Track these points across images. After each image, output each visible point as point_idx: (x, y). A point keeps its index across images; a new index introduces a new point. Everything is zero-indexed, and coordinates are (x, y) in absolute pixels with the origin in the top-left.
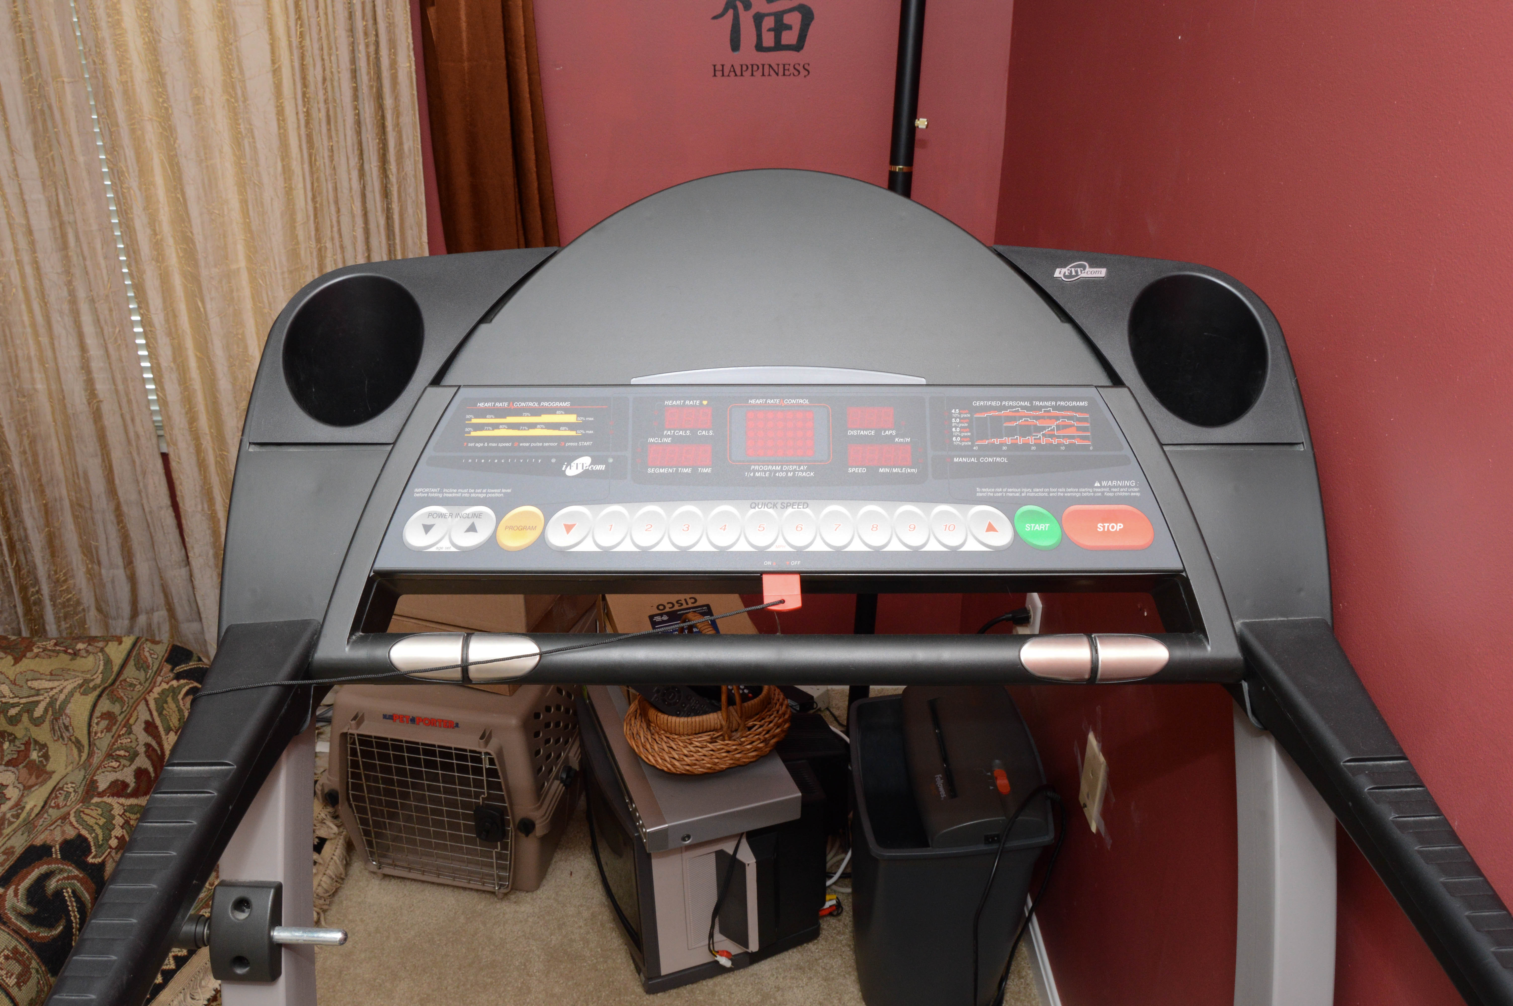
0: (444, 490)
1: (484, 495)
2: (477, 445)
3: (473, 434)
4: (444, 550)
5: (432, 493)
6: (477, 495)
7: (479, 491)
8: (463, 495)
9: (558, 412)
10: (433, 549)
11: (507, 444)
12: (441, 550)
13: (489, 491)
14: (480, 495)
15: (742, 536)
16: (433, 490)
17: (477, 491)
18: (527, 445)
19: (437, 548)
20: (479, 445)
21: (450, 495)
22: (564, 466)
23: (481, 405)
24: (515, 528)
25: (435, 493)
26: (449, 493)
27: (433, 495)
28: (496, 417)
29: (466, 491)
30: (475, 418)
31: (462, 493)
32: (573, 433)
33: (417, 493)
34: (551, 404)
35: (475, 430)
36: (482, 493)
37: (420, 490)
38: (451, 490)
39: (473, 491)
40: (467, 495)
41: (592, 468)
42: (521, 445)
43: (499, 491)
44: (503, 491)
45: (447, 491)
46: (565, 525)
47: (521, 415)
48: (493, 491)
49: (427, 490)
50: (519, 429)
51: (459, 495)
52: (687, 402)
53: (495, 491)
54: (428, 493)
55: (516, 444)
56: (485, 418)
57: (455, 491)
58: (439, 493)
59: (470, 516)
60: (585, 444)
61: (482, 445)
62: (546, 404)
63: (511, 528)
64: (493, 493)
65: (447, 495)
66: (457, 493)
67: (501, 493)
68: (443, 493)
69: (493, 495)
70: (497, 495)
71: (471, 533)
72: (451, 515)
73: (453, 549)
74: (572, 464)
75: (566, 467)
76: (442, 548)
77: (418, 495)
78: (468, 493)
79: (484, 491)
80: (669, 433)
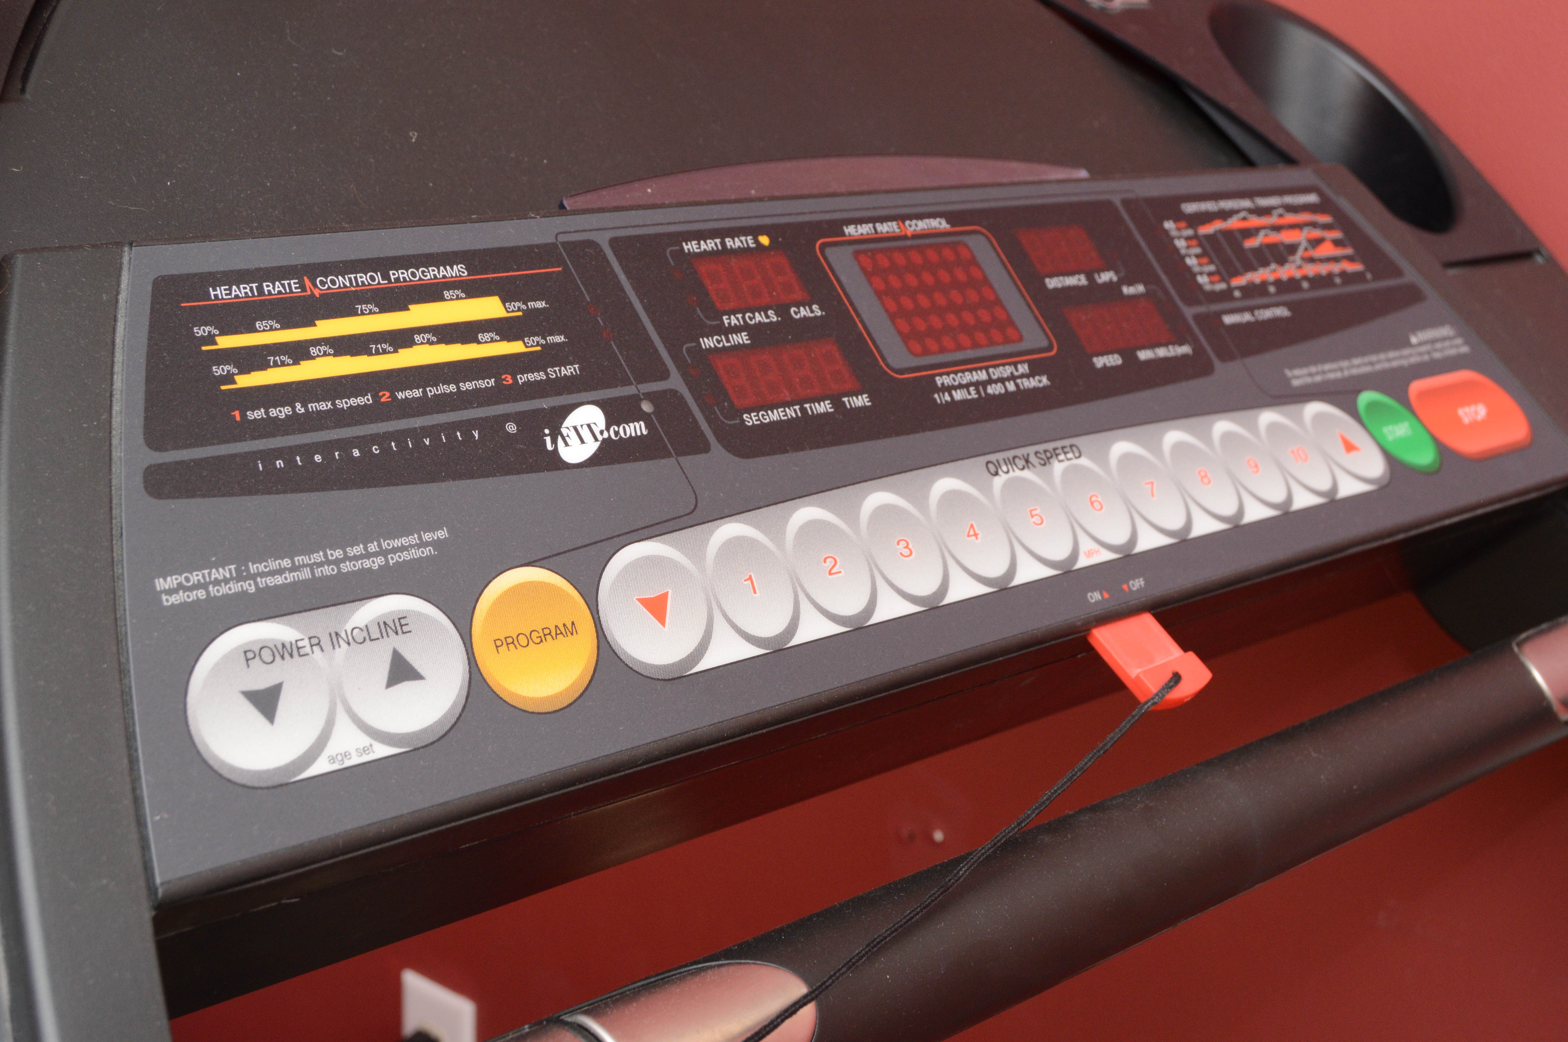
0: (253, 568)
1: (380, 561)
2: (273, 412)
3: (245, 381)
4: (355, 760)
5: (217, 583)
6: (359, 565)
7: (358, 549)
8: (318, 572)
9: (446, 294)
10: (321, 766)
11: (360, 401)
12: (348, 763)
13: (384, 545)
14: (367, 563)
15: (1016, 544)
16: (215, 574)
17: (353, 551)
18: (417, 393)
19: (332, 760)
20: (283, 412)
21: (279, 580)
22: (548, 440)
23: (221, 292)
24: (523, 640)
25: (226, 581)
26: (272, 573)
27: (224, 590)
28: (286, 326)
29: (318, 557)
30: (225, 331)
31: (311, 566)
32: (516, 347)
33: (170, 592)
34: (419, 274)
35: (245, 370)
36: (368, 555)
37: (171, 581)
38: (274, 565)
39: (338, 554)
40: (328, 570)
41: (617, 433)
42: (400, 395)
43: (413, 539)
44: (427, 537)
45: (262, 567)
46: (645, 603)
47: (353, 313)
48: (397, 543)
49: (196, 577)
50: (370, 354)
51: (305, 574)
52: (729, 242)
53: (404, 541)
54: (204, 586)
55: (385, 397)
56: (252, 330)
57: (286, 563)
58: (239, 578)
59: (375, 634)
60: (564, 372)
61: (286, 411)
62: (403, 274)
63: (510, 642)
64: (403, 549)
65: (271, 581)
66: (294, 568)
67: (423, 544)
68: (253, 577)
69: (405, 556)
70: (415, 553)
71: (407, 686)
72: (316, 643)
73: (382, 751)
74: (564, 431)
75: (554, 442)
76: (346, 755)
77: (174, 599)
78: (328, 562)
79: (373, 547)
80: (734, 321)
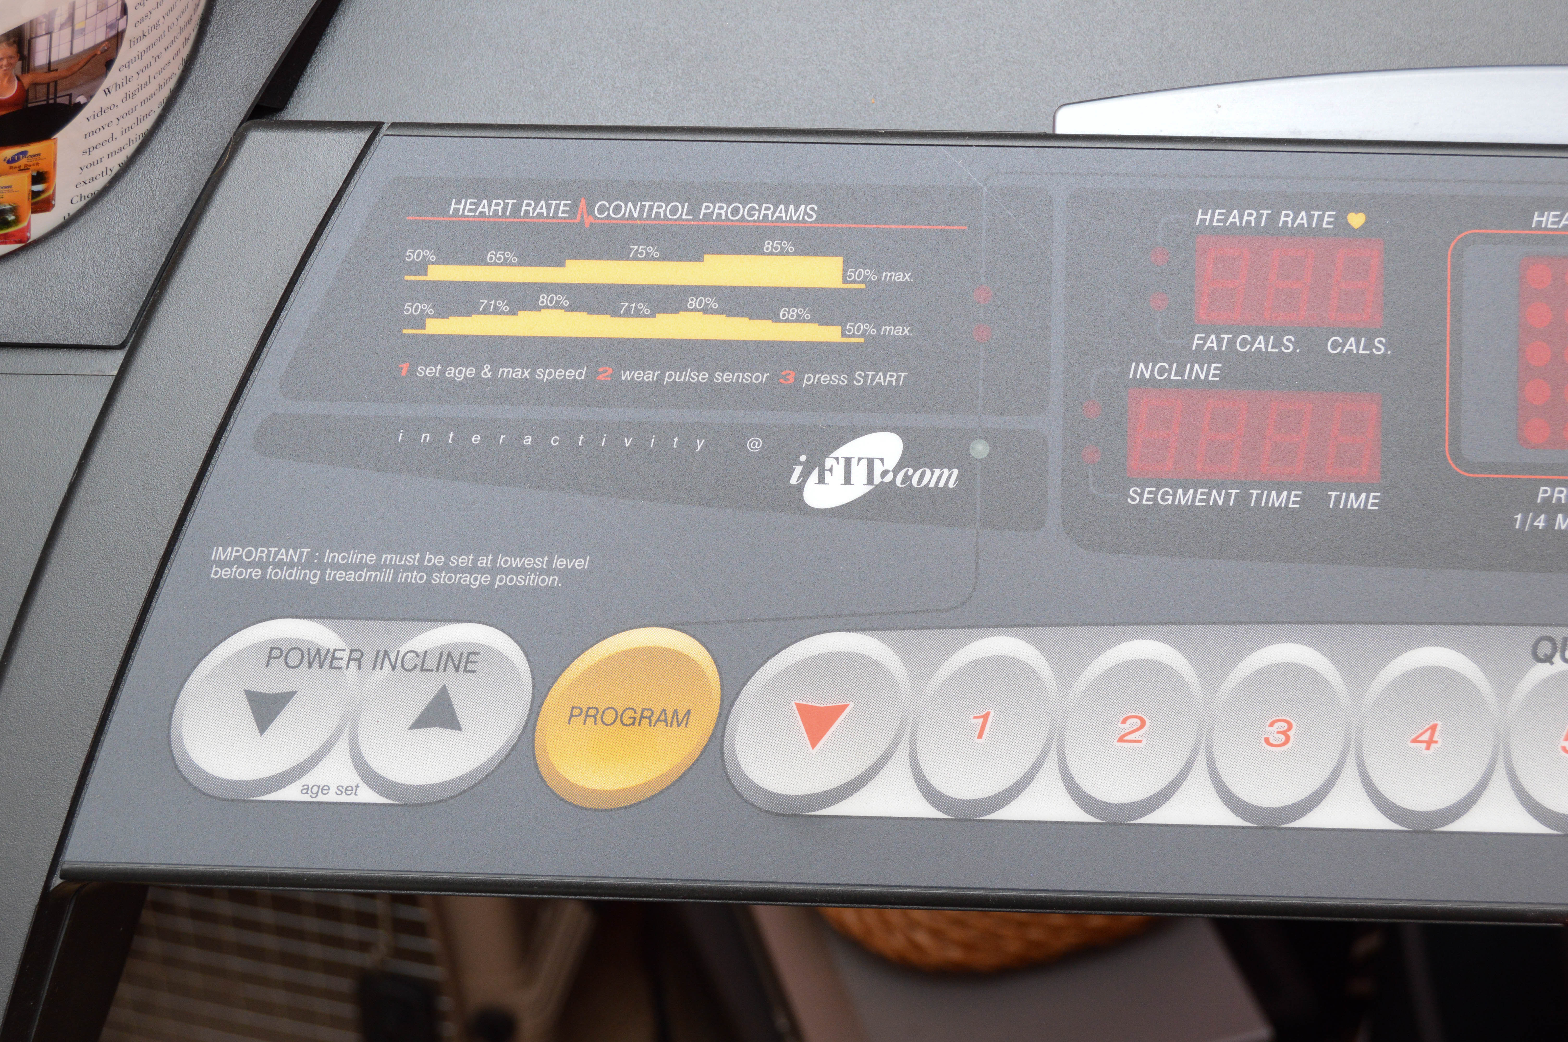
0: (328, 556)
1: (484, 579)
2: (451, 372)
3: (436, 326)
4: (331, 797)
5: (280, 565)
6: (456, 579)
7: (465, 560)
8: (402, 577)
9: (768, 246)
10: (291, 793)
11: (571, 374)
12: (321, 798)
13: (501, 562)
14: (467, 579)
15: (1500, 772)
16: (283, 555)
17: (456, 561)
18: (650, 376)
19: (306, 789)
20: (459, 373)
21: (352, 577)
22: (798, 469)
23: (464, 207)
24: (609, 716)
25: (291, 565)
26: (347, 568)
27: (283, 574)
28: (524, 261)
29: (412, 559)
30: (445, 259)
31: (397, 569)
32: (831, 334)
33: (222, 564)
34: (743, 211)
35: (442, 313)
36: (473, 570)
37: (231, 553)
38: (355, 557)
39: (438, 560)
40: (414, 577)
41: (907, 478)
42: (626, 376)
43: (541, 562)
44: (559, 563)
45: (339, 558)
46: (803, 710)
47: (623, 254)
48: (517, 563)
49: (260, 553)
50: (615, 313)
51: (387, 576)
52: (1286, 217)
53: (528, 562)
54: (262, 565)
55: (605, 375)
56: (481, 261)
57: (370, 558)
58: (308, 565)
59: (431, 663)
60: (880, 379)
61: (469, 372)
62: (721, 210)
63: (592, 715)
64: (517, 571)
65: (340, 576)
66: (377, 567)
67: (549, 571)
68: (322, 567)
69: (520, 581)
70: (532, 580)
71: (435, 735)
72: (357, 657)
73: (367, 795)
74: (829, 462)
75: (805, 475)
76: (325, 789)
77: (224, 573)
78: (420, 568)
79: (485, 561)
80: (1212, 342)
